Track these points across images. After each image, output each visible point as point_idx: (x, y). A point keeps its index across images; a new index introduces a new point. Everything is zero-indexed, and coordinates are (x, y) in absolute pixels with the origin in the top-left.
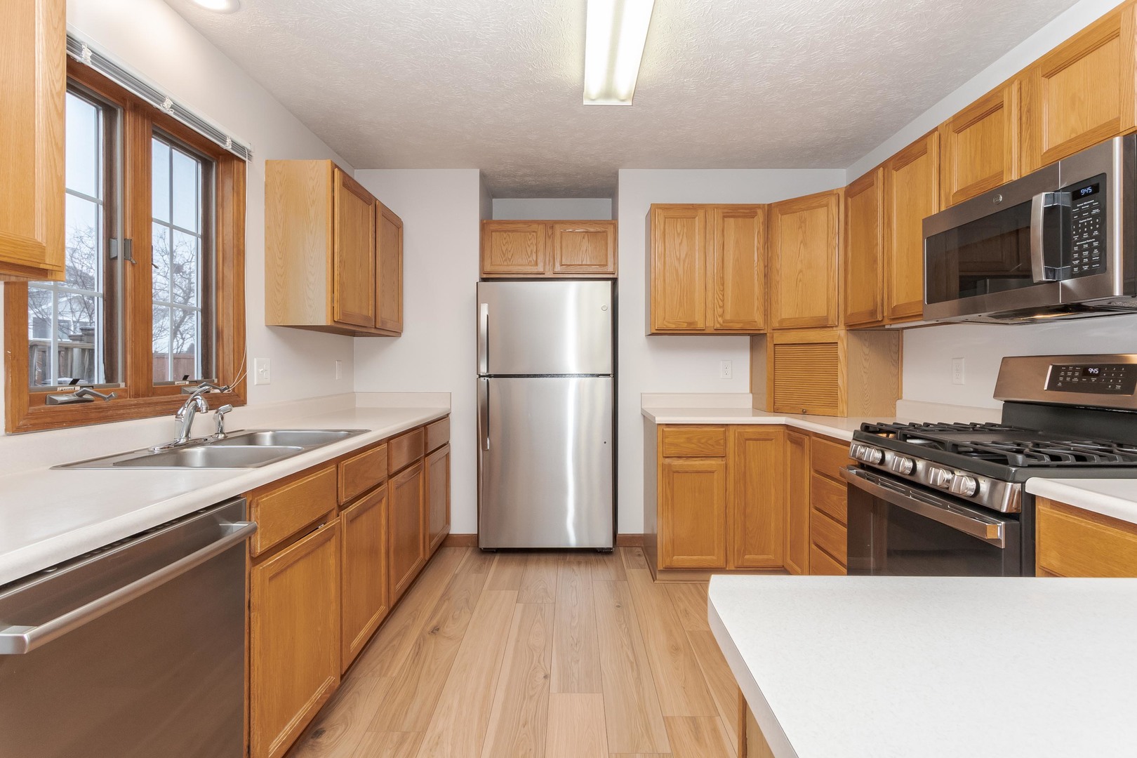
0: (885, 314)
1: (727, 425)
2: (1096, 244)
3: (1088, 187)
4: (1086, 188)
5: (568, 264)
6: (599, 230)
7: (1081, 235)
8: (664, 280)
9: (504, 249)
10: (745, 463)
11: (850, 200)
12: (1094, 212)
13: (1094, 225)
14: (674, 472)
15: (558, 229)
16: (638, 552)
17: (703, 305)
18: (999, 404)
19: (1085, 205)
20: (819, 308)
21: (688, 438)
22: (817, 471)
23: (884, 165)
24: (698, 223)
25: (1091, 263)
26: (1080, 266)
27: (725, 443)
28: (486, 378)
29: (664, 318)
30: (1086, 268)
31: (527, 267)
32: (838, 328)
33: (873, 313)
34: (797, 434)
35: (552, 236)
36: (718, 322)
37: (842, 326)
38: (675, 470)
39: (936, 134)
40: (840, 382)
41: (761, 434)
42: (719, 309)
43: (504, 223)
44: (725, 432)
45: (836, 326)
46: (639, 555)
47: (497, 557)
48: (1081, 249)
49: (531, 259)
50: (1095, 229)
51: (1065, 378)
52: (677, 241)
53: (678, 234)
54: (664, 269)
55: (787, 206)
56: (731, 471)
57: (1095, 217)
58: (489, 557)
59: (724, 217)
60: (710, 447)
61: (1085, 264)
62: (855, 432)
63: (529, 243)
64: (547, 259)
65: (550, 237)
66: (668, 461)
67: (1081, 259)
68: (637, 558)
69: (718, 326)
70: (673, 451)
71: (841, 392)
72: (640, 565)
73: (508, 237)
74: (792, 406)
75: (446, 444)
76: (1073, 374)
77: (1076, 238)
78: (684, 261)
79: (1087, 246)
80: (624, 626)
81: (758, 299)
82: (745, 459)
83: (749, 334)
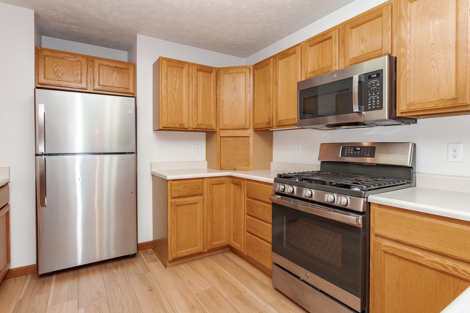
0: (274, 124)
1: (203, 178)
2: (378, 98)
3: (375, 74)
4: (374, 75)
5: (104, 85)
6: (124, 67)
7: (372, 94)
8: (167, 100)
9: (56, 69)
10: (212, 196)
11: (256, 71)
12: (377, 85)
13: (378, 89)
14: (177, 206)
15: (97, 63)
16: (151, 251)
17: (187, 115)
18: (319, 163)
19: (373, 81)
20: (241, 121)
21: (185, 186)
22: (248, 197)
23: (274, 57)
24: (185, 71)
25: (376, 105)
26: (371, 106)
27: (203, 187)
28: (44, 156)
29: (167, 121)
30: (374, 107)
31: (74, 84)
32: (250, 130)
33: (268, 123)
34: (237, 180)
35: (93, 66)
36: (195, 125)
37: (252, 129)
38: (178, 204)
39: (300, 46)
40: (251, 154)
41: (219, 181)
42: (195, 118)
43: (56, 52)
44: (202, 182)
45: (249, 129)
46: (152, 253)
47: (54, 277)
48: (371, 100)
49: (77, 79)
50: (378, 92)
51: (347, 152)
52: (174, 80)
53: (175, 76)
54: (167, 94)
55: (227, 70)
56: (206, 201)
57: (378, 87)
58: (47, 279)
59: (198, 70)
60: (196, 190)
61: (374, 106)
62: (275, 178)
63: (76, 68)
64: (89, 81)
65: (91, 67)
66: (174, 200)
67: (372, 103)
68: (151, 255)
69: (194, 127)
70: (176, 194)
71: (251, 159)
72: (154, 259)
73: (58, 62)
74: (229, 166)
75: (7, 205)
76: (350, 150)
77: (369, 95)
78: (178, 91)
79: (374, 98)
80: (158, 303)
81: (213, 114)
82: (212, 195)
83: (205, 131)
